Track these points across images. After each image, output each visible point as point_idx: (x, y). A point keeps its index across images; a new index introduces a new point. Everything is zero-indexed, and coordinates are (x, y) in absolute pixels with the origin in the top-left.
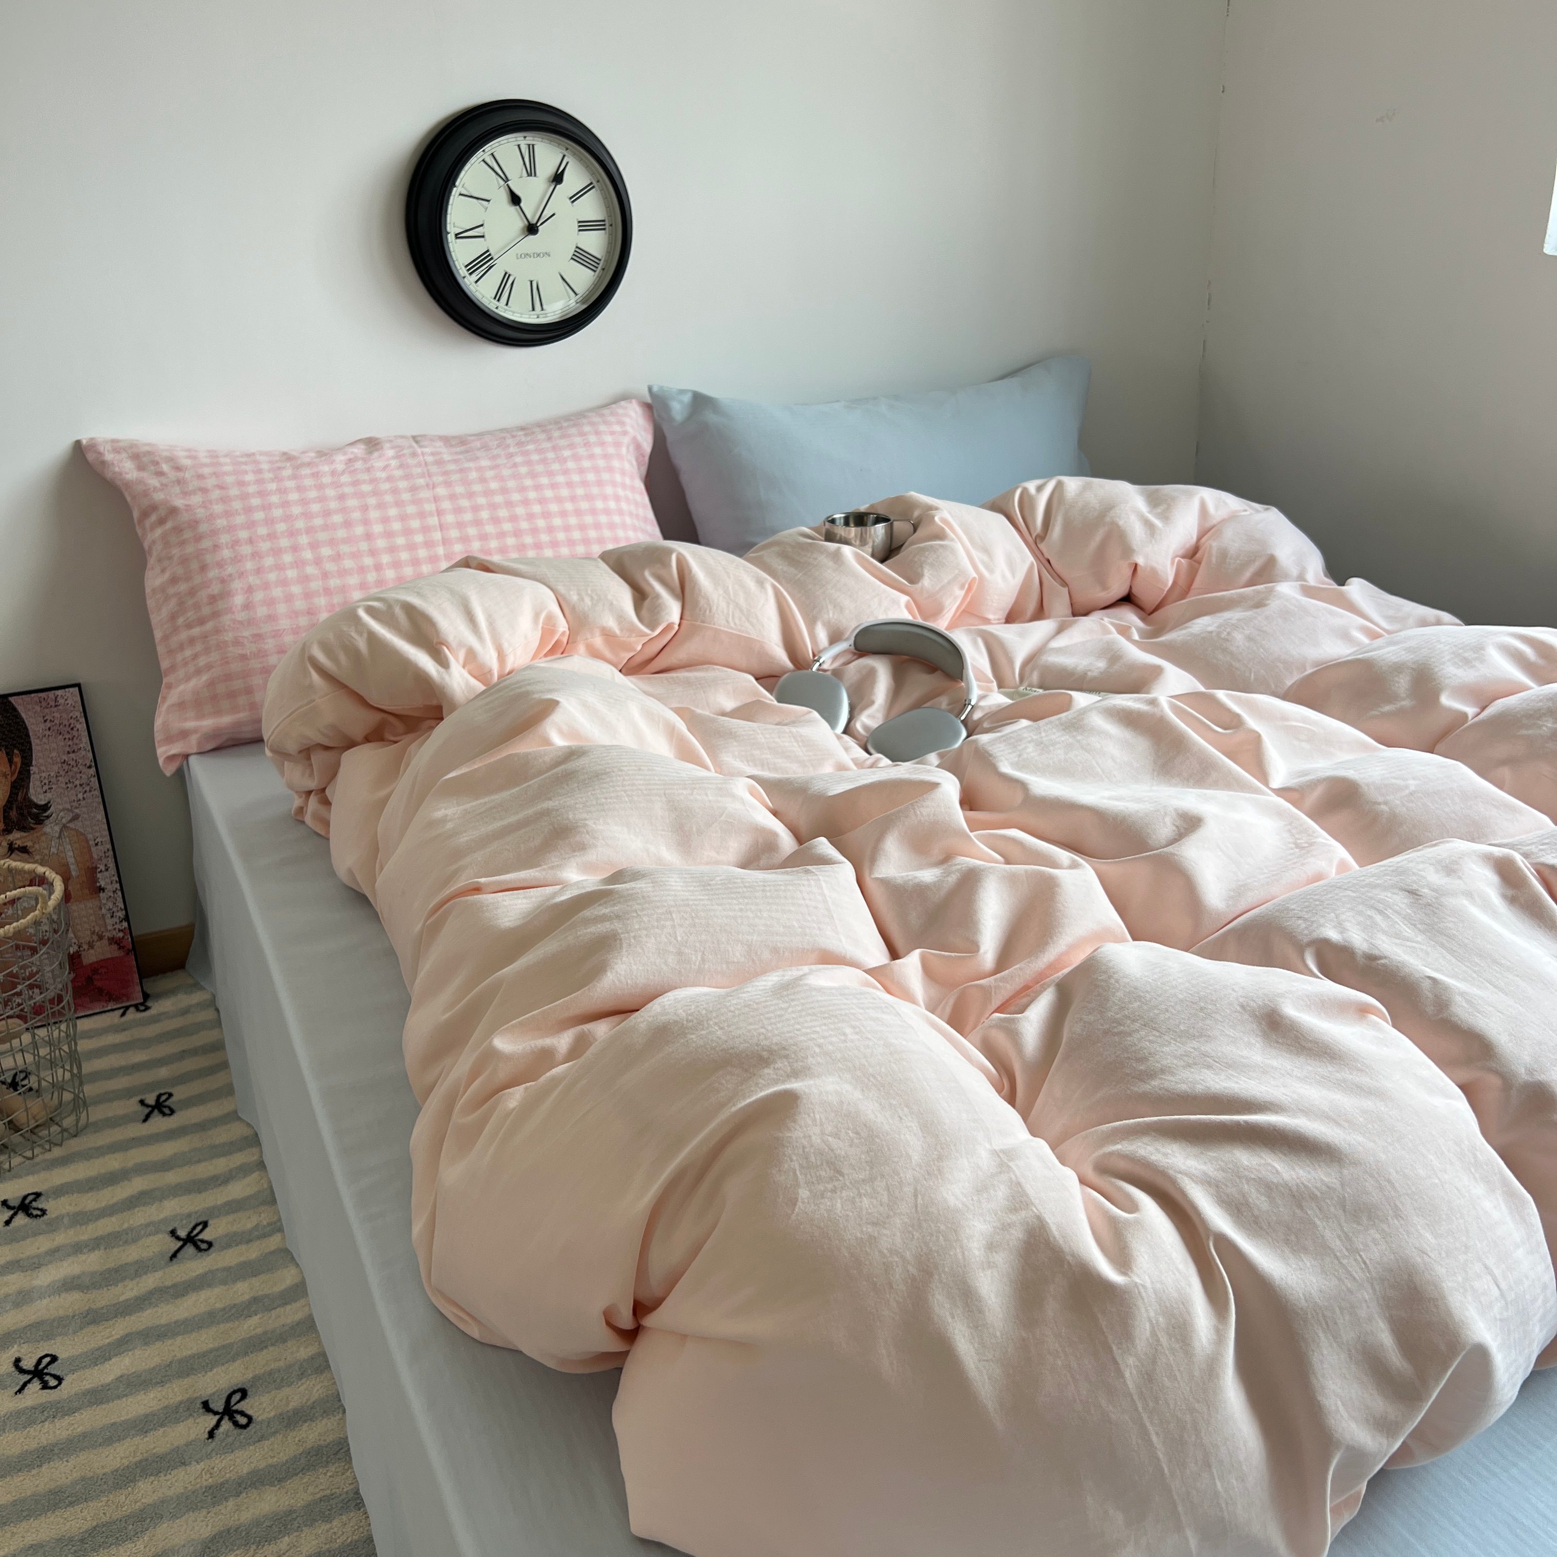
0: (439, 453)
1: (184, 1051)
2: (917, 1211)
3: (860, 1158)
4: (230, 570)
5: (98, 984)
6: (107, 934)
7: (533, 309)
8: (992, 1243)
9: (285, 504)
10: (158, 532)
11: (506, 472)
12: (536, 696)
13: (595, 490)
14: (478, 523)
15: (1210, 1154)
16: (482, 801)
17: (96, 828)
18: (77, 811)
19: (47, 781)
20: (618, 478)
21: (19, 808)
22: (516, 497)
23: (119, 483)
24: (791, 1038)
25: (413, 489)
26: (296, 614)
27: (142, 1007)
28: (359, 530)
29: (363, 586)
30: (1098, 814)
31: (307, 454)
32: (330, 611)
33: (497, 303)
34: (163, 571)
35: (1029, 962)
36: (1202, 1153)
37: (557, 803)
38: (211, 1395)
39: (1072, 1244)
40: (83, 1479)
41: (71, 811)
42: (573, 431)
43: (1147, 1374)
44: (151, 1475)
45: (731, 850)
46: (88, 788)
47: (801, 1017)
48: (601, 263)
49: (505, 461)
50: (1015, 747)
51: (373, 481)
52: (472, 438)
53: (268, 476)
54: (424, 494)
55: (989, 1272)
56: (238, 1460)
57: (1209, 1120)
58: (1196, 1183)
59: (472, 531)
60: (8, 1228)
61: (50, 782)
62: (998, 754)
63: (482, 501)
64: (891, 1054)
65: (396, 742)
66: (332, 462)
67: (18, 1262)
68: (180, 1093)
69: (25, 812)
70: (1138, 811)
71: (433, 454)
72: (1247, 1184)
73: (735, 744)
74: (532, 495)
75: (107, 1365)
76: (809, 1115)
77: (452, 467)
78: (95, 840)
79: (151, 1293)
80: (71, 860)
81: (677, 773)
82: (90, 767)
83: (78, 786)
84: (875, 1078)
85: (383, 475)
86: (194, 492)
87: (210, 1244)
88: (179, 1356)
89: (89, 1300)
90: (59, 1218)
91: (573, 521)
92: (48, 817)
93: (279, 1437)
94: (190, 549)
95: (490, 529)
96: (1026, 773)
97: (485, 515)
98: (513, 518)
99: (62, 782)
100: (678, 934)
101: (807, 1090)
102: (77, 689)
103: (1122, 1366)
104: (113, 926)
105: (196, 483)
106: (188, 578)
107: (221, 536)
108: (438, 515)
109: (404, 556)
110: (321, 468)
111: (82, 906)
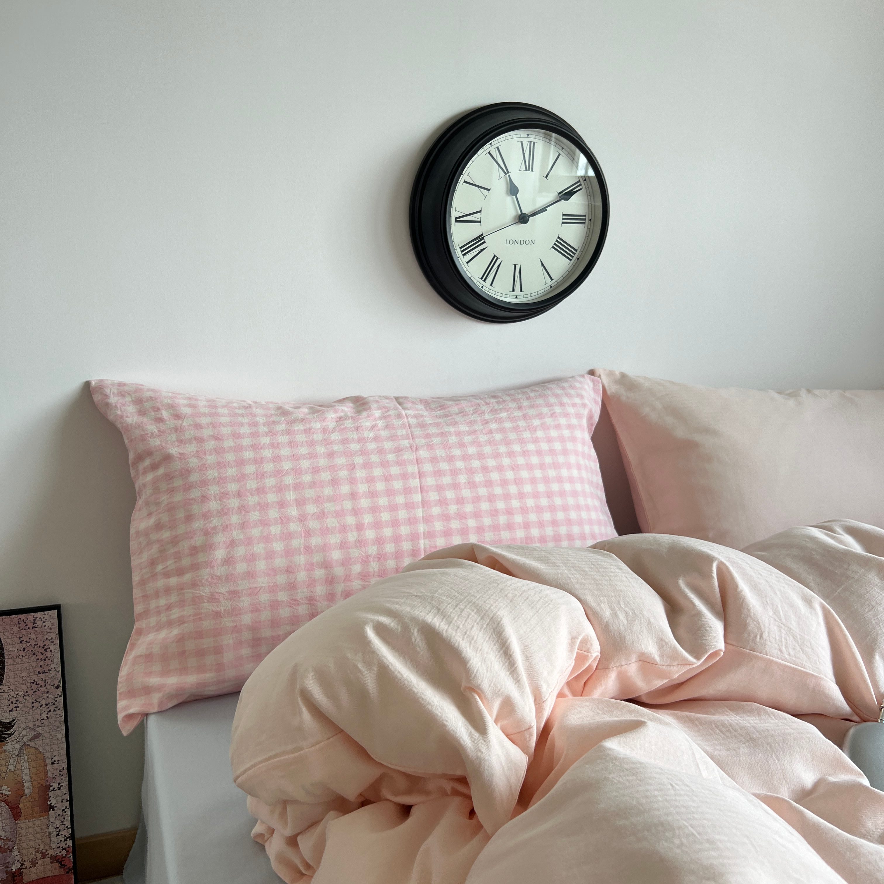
0: (422, 416)
4: (215, 522)
6: (51, 852)
7: (513, 291)
9: (277, 459)
10: (150, 477)
11: (483, 438)
13: (561, 459)
14: (455, 486)
17: (55, 747)
19: (14, 700)
20: (579, 447)
23: (119, 426)
25: (398, 450)
26: (275, 571)
28: (345, 489)
29: (343, 545)
31: (300, 410)
32: (308, 570)
33: (483, 283)
34: (150, 515)
41: (34, 730)
42: (540, 401)
46: (52, 708)
48: (577, 253)
51: (361, 440)
52: (450, 403)
53: (263, 429)
54: (408, 456)
59: (450, 494)
61: (17, 701)
63: (460, 464)
66: (324, 419)
71: (415, 416)
74: (506, 461)
77: (433, 430)
78: (52, 758)
82: (57, 687)
83: (44, 706)
85: (371, 435)
86: (189, 441)
91: (541, 488)
92: (10, 735)
94: (178, 497)
95: (466, 493)
97: (462, 479)
98: (489, 484)
99: (28, 702)
102: (55, 611)
104: (58, 844)
105: (192, 432)
106: (173, 526)
107: (210, 487)
108: (419, 478)
109: (385, 516)
110: (313, 424)
111: (31, 824)
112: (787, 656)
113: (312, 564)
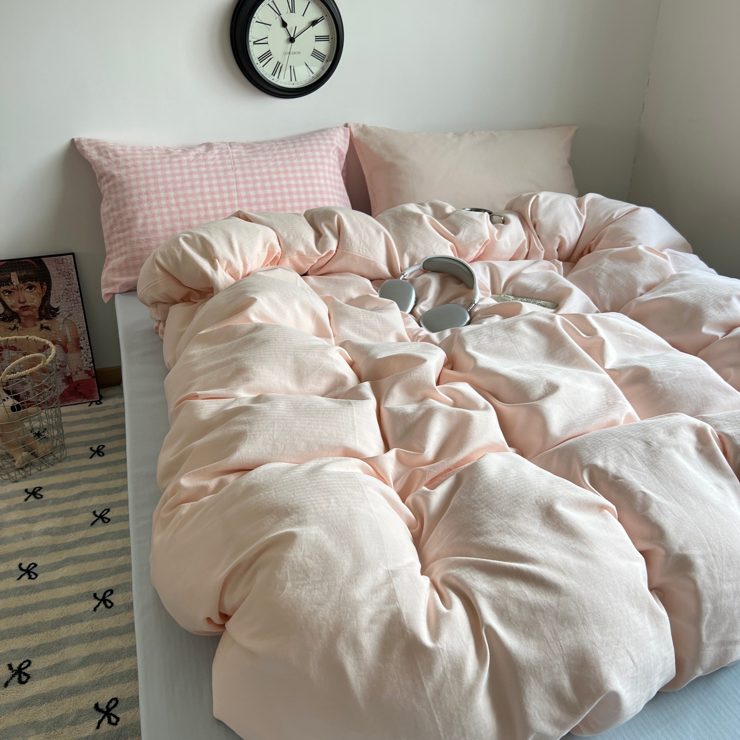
0: (240, 152)
1: (113, 426)
2: (340, 599)
3: (319, 570)
4: (137, 207)
5: (80, 390)
6: (84, 369)
7: (291, 80)
8: (372, 620)
9: (164, 176)
10: (106, 186)
11: (271, 164)
12: (248, 294)
13: (314, 174)
14: (255, 189)
15: (495, 582)
16: (212, 348)
17: (80, 320)
18: (71, 312)
19: (58, 297)
20: (327, 168)
21: (46, 309)
22: (275, 176)
23: (90, 161)
24: (304, 502)
25: (226, 171)
26: (166, 230)
27: (99, 402)
28: (198, 190)
29: (198, 218)
30: (507, 379)
31: (177, 151)
32: (182, 229)
33: (273, 77)
34: (108, 204)
35: (448, 460)
36: (492, 581)
37: (242, 355)
38: (98, 591)
39: (411, 624)
40: (39, 622)
41: (69, 312)
42: (307, 143)
43: (438, 691)
44: (67, 624)
45: (323, 384)
46: (76, 302)
47: (313, 490)
48: (327, 58)
49: (271, 158)
50: (477, 337)
51: (207, 166)
52: (257, 145)
53: (157, 161)
54: (231, 173)
55: (368, 634)
56: (104, 623)
57: (499, 564)
58: (484, 597)
59: (252, 193)
60: (26, 502)
62: (468, 341)
63: (258, 178)
64: (349, 515)
65: (196, 303)
66: (188, 155)
67: (28, 518)
68: (108, 446)
69: (48, 311)
70: (527, 380)
72: (510, 600)
73: (348, 320)
74: (283, 176)
75: (57, 571)
76: (299, 546)
77: (245, 160)
79: (80, 540)
80: (68, 334)
81: (303, 343)
82: (77, 292)
83: (72, 300)
84: (337, 528)
85: (212, 163)
86: (122, 168)
87: (109, 520)
88: (87, 571)
89: (54, 540)
90: (48, 500)
91: (302, 189)
92: (58, 314)
93: (123, 614)
94: (119, 195)
95: (261, 192)
96: (480, 352)
97: (259, 185)
98: (273, 187)
99: (65, 298)
100: (275, 435)
101: (301, 533)
102: (72, 256)
103: (425, 686)
104: (87, 365)
105: (124, 163)
106: (118, 210)
107: (133, 190)
108: (236, 184)
109: (219, 204)
110: (183, 158)
111: (73, 355)
112: (361, 253)
113: (184, 227)
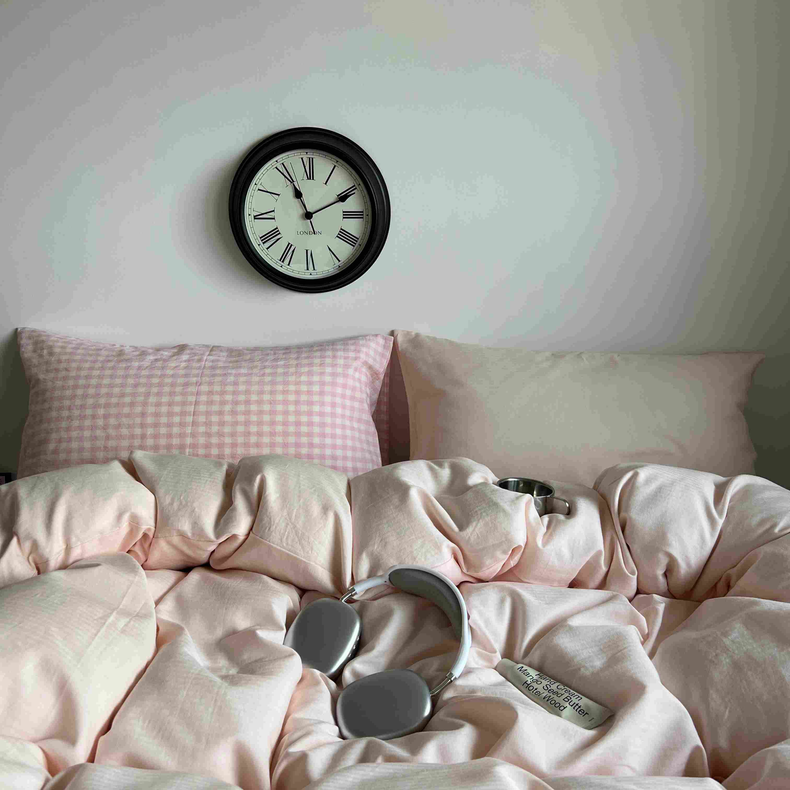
0: (218, 361)
7: (308, 269)
9: (99, 386)
11: (255, 379)
13: (316, 398)
14: (221, 413)
20: (339, 390)
22: (254, 397)
25: (186, 385)
28: (138, 409)
31: (134, 353)
33: (282, 263)
42: (318, 354)
48: (360, 239)
49: (258, 371)
51: (162, 376)
52: (248, 352)
53: (99, 365)
54: (192, 389)
63: (229, 397)
66: (144, 360)
74: (267, 397)
77: (219, 372)
85: (172, 372)
86: (51, 371)
91: (292, 418)
94: (39, 408)
95: (228, 418)
97: (228, 408)
98: (247, 413)
105: (55, 365)
107: (54, 402)
108: (195, 405)
110: (133, 363)
